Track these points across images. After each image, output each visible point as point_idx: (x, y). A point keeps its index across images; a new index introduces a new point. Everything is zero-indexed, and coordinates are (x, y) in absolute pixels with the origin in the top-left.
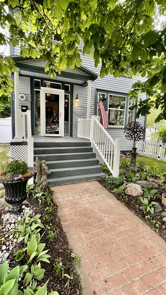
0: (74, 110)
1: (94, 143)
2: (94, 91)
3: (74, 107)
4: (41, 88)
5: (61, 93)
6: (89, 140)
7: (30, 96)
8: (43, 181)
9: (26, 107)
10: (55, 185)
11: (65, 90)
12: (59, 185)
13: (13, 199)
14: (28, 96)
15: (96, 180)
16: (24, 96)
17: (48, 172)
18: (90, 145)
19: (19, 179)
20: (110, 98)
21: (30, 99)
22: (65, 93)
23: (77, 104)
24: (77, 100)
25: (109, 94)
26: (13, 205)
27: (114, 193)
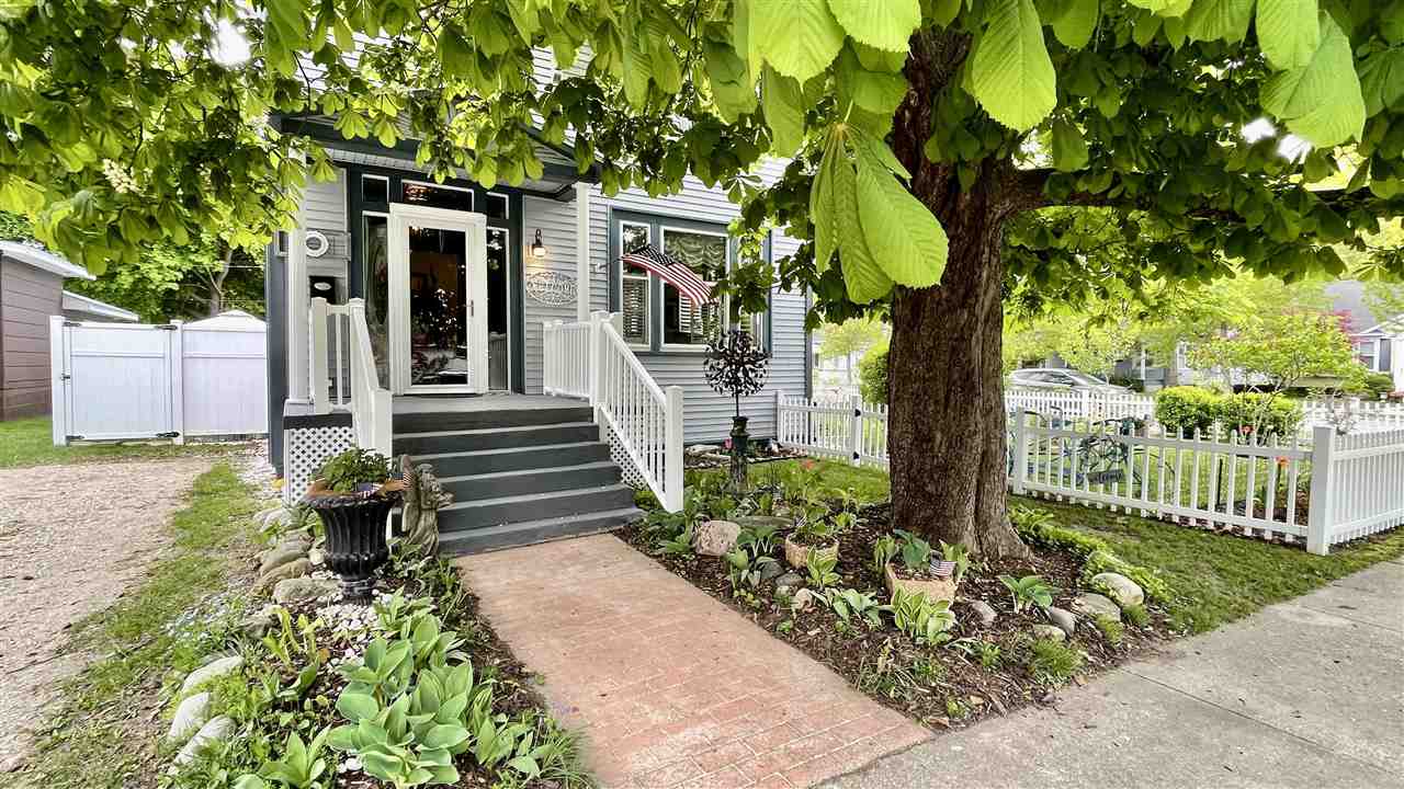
0: (526, 288)
1: (604, 409)
2: (604, 217)
3: (526, 279)
4: (393, 206)
5: (472, 225)
6: (587, 400)
7: (345, 238)
8: (425, 531)
9: (331, 280)
10: (464, 553)
11: (488, 215)
12: (479, 551)
13: (352, 557)
14: (336, 238)
15: (611, 532)
16: (323, 239)
17: (442, 498)
18: (590, 419)
19: (374, 496)
20: (666, 240)
21: (345, 250)
22: (488, 224)
23: (536, 264)
24: (538, 251)
25: (663, 228)
26: (348, 578)
27: (660, 556)
